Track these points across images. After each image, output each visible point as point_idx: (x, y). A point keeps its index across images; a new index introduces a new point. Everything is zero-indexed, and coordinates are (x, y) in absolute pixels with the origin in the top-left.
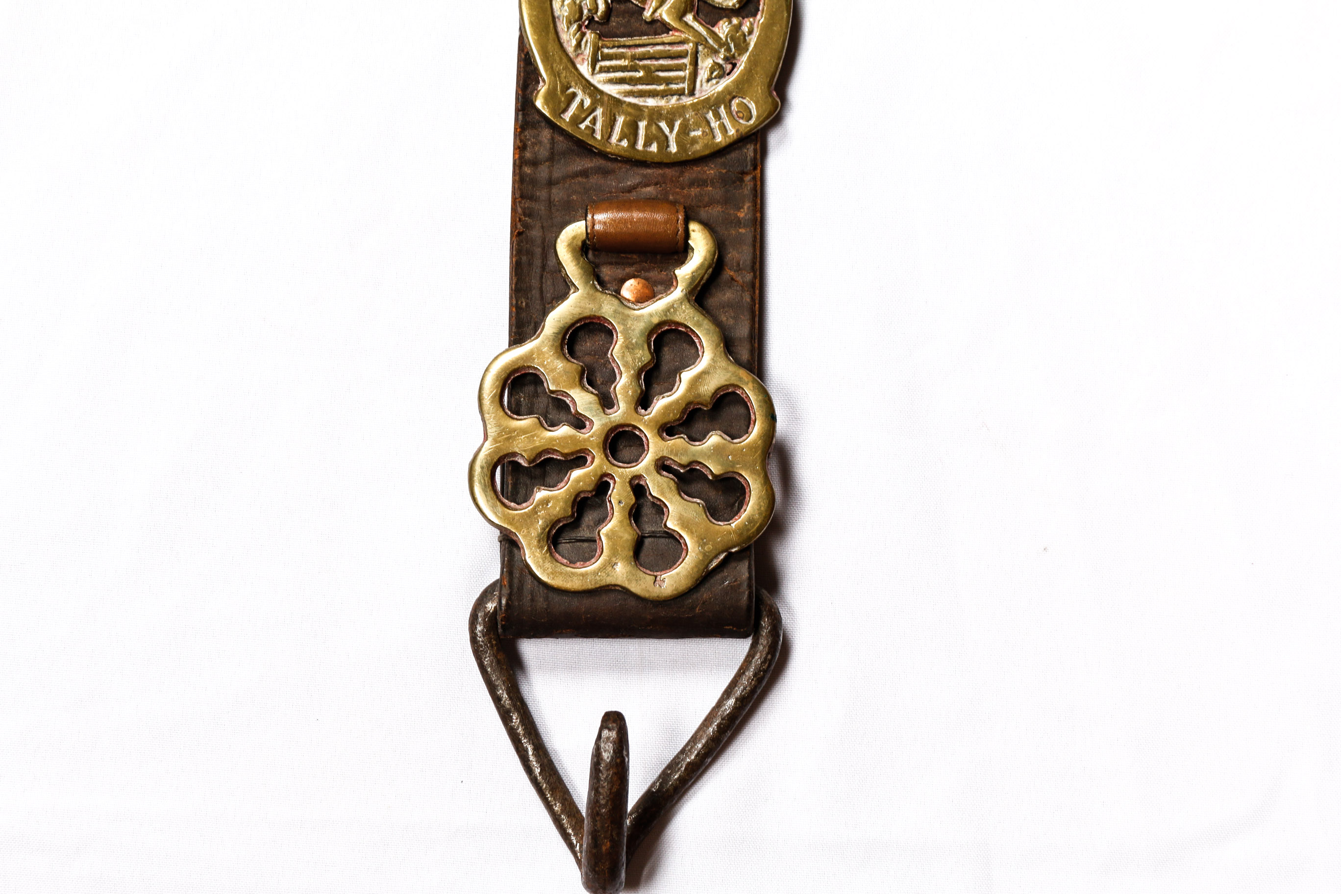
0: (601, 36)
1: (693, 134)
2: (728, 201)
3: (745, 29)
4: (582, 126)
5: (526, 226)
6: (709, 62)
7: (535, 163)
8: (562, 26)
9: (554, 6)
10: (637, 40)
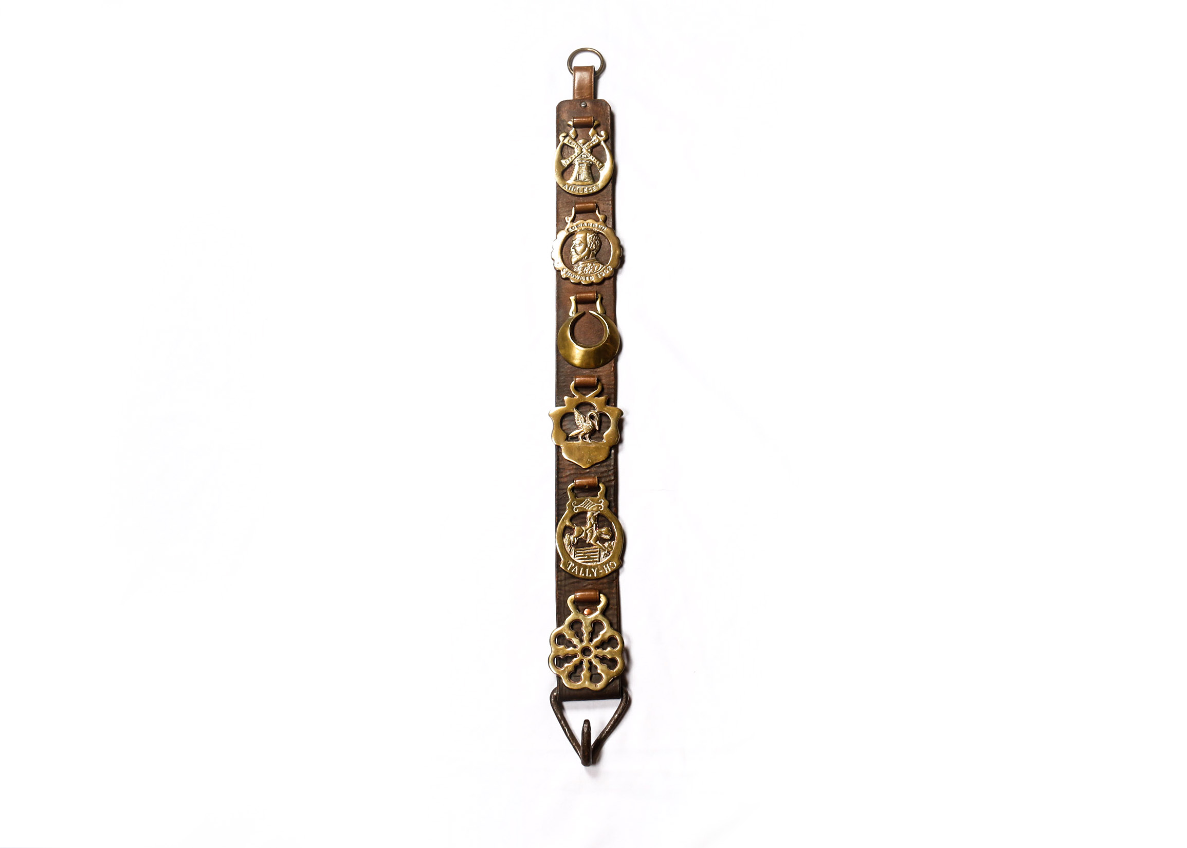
0: (576, 548)
1: (600, 571)
2: (610, 588)
3: (612, 544)
4: (572, 571)
5: (559, 597)
6: (603, 553)
7: (561, 581)
8: (566, 546)
9: (564, 541)
10: (585, 549)
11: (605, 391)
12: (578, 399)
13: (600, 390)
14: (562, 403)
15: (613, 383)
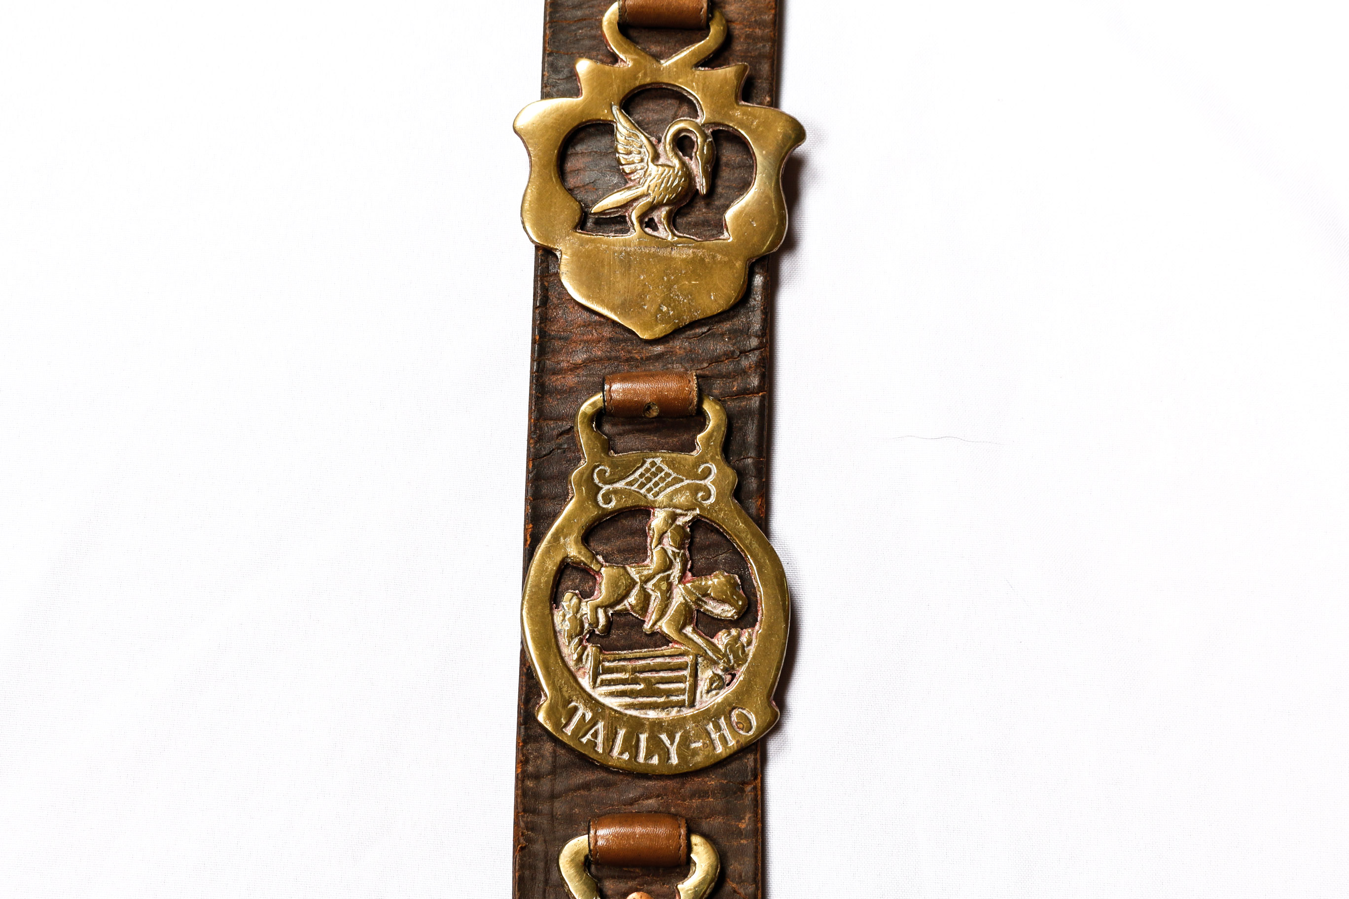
0: (602, 649)
1: (693, 746)
2: (730, 812)
3: (744, 639)
4: (584, 740)
5: (529, 840)
6: (709, 673)
7: (537, 777)
8: (563, 640)
9: (555, 621)
10: (637, 653)
11: (738, 47)
12: (633, 73)
13: (720, 40)
14: (569, 86)
15: (768, 17)
